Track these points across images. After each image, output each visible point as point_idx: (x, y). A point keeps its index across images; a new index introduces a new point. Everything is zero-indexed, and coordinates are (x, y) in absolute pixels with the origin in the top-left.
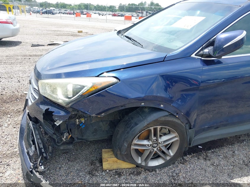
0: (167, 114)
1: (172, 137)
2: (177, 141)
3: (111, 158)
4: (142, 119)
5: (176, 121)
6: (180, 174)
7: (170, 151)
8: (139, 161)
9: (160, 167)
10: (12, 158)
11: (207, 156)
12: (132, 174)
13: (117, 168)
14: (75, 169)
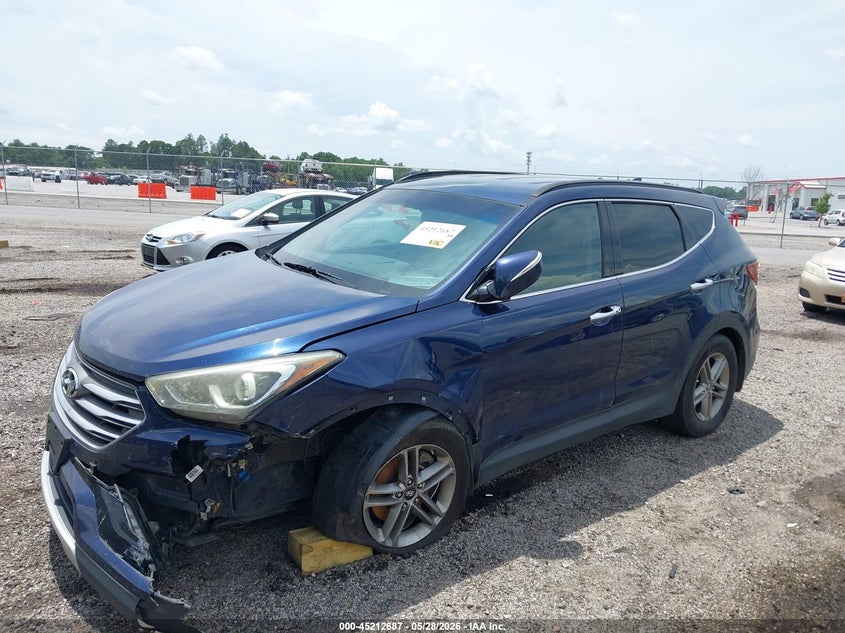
0: (434, 415)
1: (443, 468)
2: (452, 474)
3: (318, 541)
4: (387, 432)
5: (450, 428)
6: (466, 549)
7: (438, 503)
8: (381, 539)
9: (424, 544)
10: (35, 608)
11: (507, 508)
12: (369, 569)
13: (332, 565)
14: (229, 591)
